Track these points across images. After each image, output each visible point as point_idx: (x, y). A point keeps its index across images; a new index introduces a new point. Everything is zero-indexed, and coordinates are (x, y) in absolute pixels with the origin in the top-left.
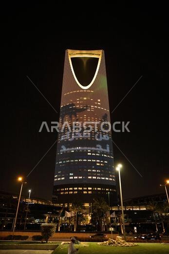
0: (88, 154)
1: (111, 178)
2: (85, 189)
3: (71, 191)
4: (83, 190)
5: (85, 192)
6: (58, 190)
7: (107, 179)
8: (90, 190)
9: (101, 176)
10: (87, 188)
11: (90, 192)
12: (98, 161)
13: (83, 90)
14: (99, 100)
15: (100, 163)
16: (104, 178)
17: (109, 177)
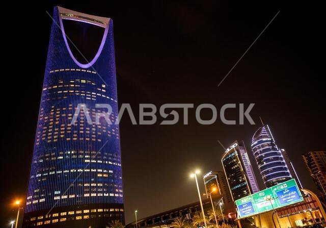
0: (86, 161)
1: (117, 193)
2: (78, 212)
3: (56, 218)
4: (76, 215)
5: (78, 218)
6: (32, 220)
7: (112, 195)
8: (86, 214)
9: (103, 192)
10: (83, 212)
11: (86, 217)
12: (99, 170)
13: (81, 68)
14: (104, 86)
15: (103, 173)
16: (107, 195)
17: (115, 193)
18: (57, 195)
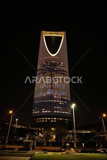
0: (55, 97)
1: (68, 112)
2: (52, 119)
3: (43, 120)
4: (51, 120)
6: (35, 119)
7: (66, 113)
8: (55, 120)
9: (62, 111)
12: (60, 101)
13: (52, 56)
14: (62, 63)
15: (62, 103)
16: (64, 112)
17: (67, 112)
18: (43, 111)
